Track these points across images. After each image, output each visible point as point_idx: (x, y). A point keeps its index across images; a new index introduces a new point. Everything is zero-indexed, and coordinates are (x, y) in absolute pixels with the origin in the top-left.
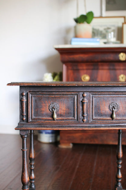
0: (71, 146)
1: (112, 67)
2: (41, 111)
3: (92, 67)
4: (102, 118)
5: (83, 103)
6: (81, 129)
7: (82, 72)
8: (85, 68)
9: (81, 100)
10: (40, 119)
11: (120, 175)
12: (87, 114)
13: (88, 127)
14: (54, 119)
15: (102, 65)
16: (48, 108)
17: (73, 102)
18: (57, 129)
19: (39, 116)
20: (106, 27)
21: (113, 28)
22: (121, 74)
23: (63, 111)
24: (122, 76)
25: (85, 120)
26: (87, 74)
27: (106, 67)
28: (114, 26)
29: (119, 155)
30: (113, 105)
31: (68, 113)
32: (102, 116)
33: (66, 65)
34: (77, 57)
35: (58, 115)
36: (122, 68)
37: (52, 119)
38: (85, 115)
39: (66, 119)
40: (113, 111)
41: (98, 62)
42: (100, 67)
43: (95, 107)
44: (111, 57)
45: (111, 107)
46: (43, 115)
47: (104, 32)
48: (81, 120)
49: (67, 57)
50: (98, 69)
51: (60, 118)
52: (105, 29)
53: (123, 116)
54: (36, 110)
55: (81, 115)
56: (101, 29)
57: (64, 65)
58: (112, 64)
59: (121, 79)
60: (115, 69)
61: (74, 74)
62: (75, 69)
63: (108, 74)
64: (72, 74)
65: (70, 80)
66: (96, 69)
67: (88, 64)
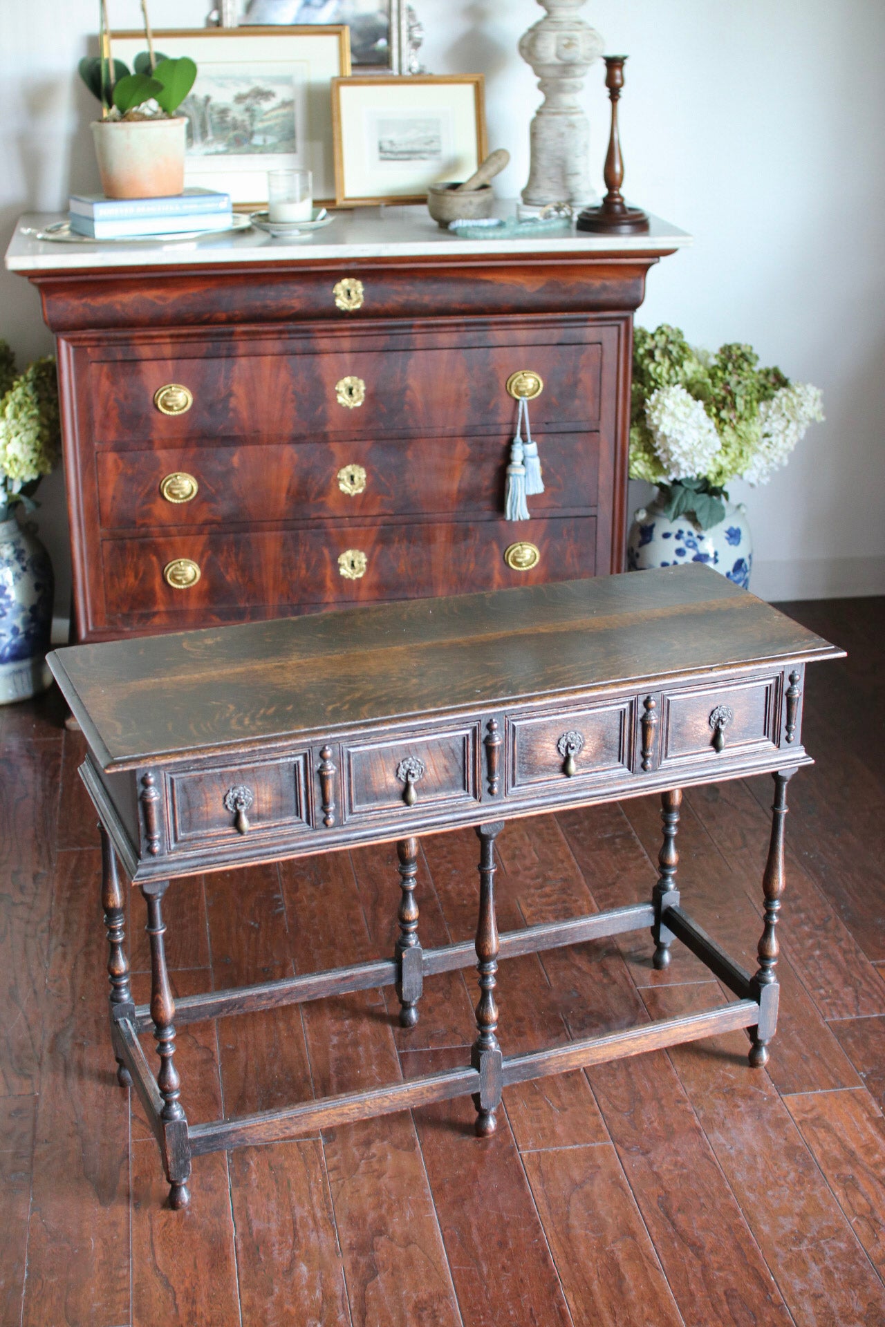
1: (298, 345)
2: (202, 814)
3: (204, 347)
4: (376, 805)
5: (323, 780)
6: (324, 851)
9: (317, 766)
10: (201, 838)
12: (336, 801)
13: (344, 841)
14: (240, 831)
15: (252, 336)
16: (221, 801)
17: (293, 774)
18: (256, 863)
19: (198, 828)
20: (245, 89)
21: (282, 93)
23: (266, 803)
25: (331, 820)
27: (272, 346)
29: (407, 851)
30: (407, 766)
31: (281, 808)
32: (376, 799)
33: (70, 341)
35: (252, 819)
36: (346, 344)
37: (235, 831)
38: (331, 808)
39: (275, 827)
40: (407, 785)
42: (242, 347)
43: (357, 777)
44: (295, 297)
45: (402, 771)
46: (208, 825)
47: (237, 113)
48: (319, 823)
49: (72, 306)
50: (231, 355)
51: (259, 825)
52: (240, 99)
53: (437, 790)
54: (187, 814)
55: (317, 808)
56: (222, 97)
57: (63, 344)
58: (297, 331)
59: (343, 399)
60: (315, 353)
61: (114, 383)
62: (119, 357)
63: (284, 376)
64: (105, 384)
65: (98, 413)
66: (224, 352)
67: (184, 331)
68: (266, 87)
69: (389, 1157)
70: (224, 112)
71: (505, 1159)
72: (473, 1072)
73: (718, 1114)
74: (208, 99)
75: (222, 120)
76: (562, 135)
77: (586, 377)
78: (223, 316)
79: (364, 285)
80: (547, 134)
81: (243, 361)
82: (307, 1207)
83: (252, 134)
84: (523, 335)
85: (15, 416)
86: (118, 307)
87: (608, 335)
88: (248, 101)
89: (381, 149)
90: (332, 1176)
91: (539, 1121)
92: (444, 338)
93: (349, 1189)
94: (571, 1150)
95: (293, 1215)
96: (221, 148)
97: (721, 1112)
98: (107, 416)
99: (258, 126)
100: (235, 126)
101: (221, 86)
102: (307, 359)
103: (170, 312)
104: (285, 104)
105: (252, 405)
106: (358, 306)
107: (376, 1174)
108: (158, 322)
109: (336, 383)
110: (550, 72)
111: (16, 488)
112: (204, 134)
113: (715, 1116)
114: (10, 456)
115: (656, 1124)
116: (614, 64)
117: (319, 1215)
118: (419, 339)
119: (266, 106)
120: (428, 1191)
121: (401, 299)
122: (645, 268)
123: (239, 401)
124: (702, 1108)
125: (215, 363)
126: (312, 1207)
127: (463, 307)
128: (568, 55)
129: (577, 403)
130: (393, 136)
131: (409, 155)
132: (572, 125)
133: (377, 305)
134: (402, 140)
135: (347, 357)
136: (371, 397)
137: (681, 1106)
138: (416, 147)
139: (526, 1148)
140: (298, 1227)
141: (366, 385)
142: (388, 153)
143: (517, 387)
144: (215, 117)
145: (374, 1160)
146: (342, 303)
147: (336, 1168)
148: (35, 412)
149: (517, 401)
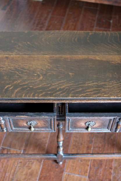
69: (34, 163)
71: (60, 173)
72: (55, 157)
73: (118, 176)
82: (9, 174)
90: (19, 165)
91: (74, 163)
93: (21, 171)
94: (77, 176)
95: (5, 175)
97: (119, 176)
107: (29, 168)
113: (117, 177)
115: (101, 174)
117: (11, 177)
120: (38, 178)
124: (115, 173)
126: (10, 173)
137: (110, 170)
139: (67, 171)
140: (4, 179)
145: (31, 163)
147: (21, 163)
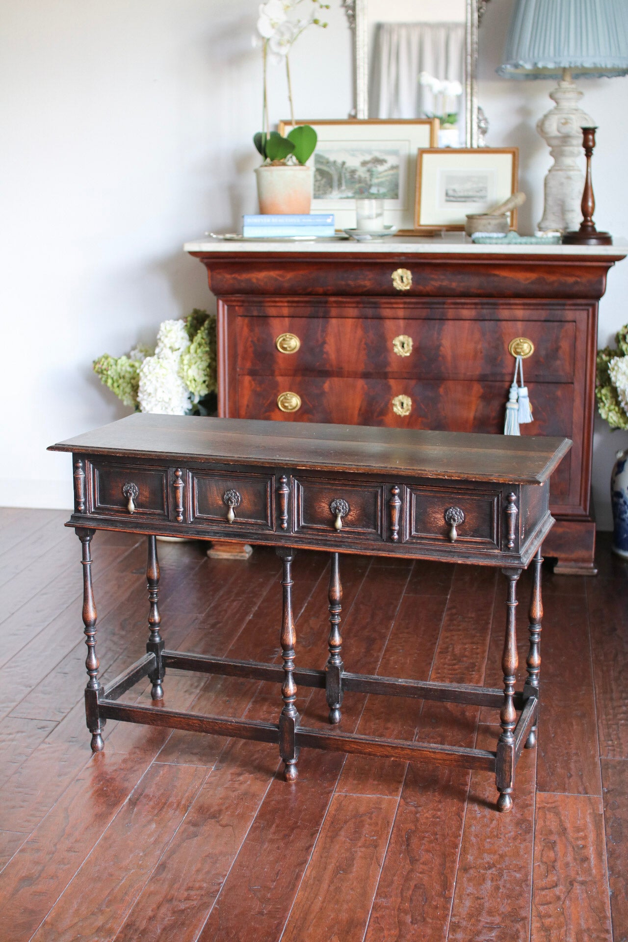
0: (247, 552)
1: (370, 312)
3: (308, 310)
5: (175, 490)
7: (276, 323)
8: (285, 311)
11: (337, 639)
15: (340, 304)
16: (120, 490)
20: (368, 158)
21: (392, 161)
22: (398, 335)
23: (146, 497)
24: (401, 338)
26: (291, 331)
27: (352, 312)
28: (395, 153)
31: (155, 503)
33: (225, 302)
34: (260, 277)
35: (137, 505)
36: (401, 313)
37: (125, 510)
41: (326, 294)
42: (334, 311)
44: (367, 280)
46: (113, 503)
47: (362, 173)
49: (228, 278)
50: (326, 317)
51: (141, 510)
52: (364, 164)
54: (103, 492)
55: (172, 508)
56: (353, 163)
57: (221, 303)
58: (369, 303)
59: (398, 350)
60: (381, 318)
61: (251, 330)
62: (255, 313)
63: (360, 332)
64: (246, 330)
65: (240, 349)
66: (321, 314)
67: (296, 299)
68: (381, 156)
70: (353, 172)
71: (322, 795)
74: (344, 163)
75: (352, 177)
76: (562, 184)
77: (565, 345)
78: (320, 290)
79: (413, 273)
80: (552, 183)
81: (334, 321)
83: (370, 186)
84: (520, 313)
85: (196, 352)
86: (254, 281)
87: (581, 316)
88: (369, 166)
89: (447, 194)
92: (466, 313)
96: (350, 194)
98: (246, 351)
99: (375, 181)
100: (360, 181)
101: (353, 155)
102: (376, 321)
103: (286, 285)
104: (393, 168)
105: (338, 350)
106: (408, 288)
108: (279, 292)
109: (392, 339)
110: (555, 142)
111: (196, 400)
112: (340, 185)
114: (191, 378)
116: (588, 132)
118: (451, 313)
119: (381, 168)
121: (437, 284)
122: (606, 269)
123: (330, 348)
125: (316, 320)
127: (479, 291)
128: (565, 130)
129: (558, 362)
130: (456, 187)
131: (465, 199)
132: (569, 178)
133: (421, 288)
134: (460, 188)
135: (402, 323)
136: (416, 350)
138: (470, 194)
141: (414, 341)
142: (451, 197)
143: (515, 349)
144: (348, 175)
146: (398, 285)
148: (207, 349)
149: (515, 358)
